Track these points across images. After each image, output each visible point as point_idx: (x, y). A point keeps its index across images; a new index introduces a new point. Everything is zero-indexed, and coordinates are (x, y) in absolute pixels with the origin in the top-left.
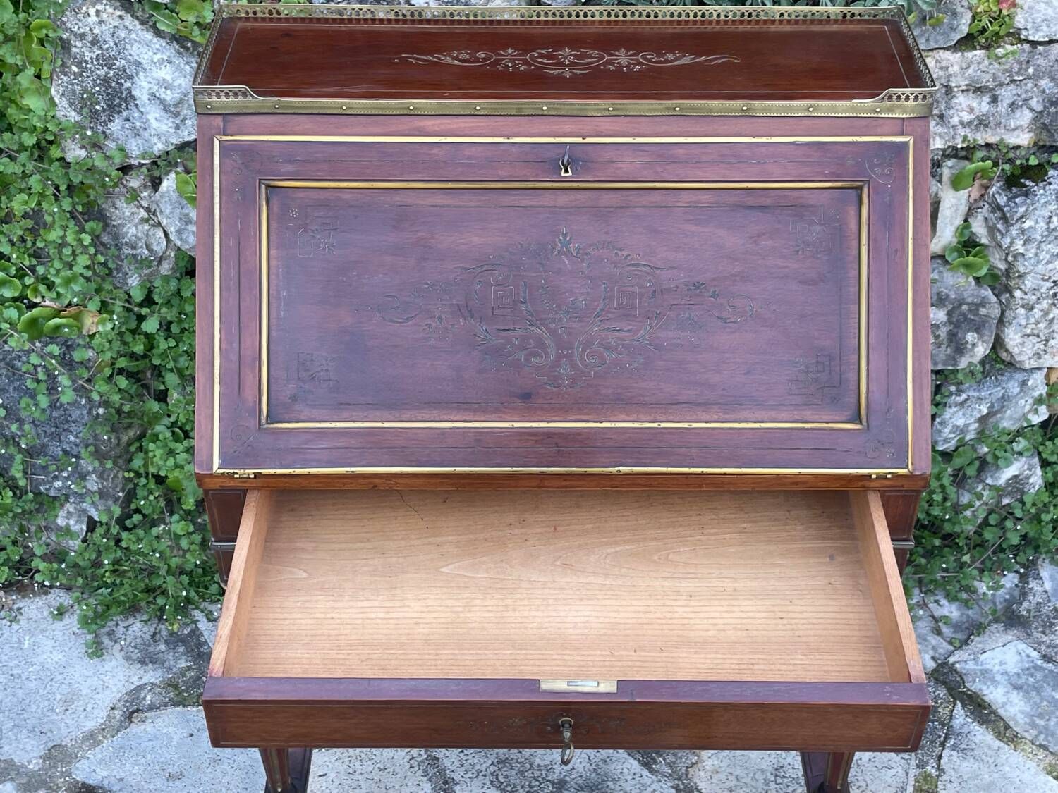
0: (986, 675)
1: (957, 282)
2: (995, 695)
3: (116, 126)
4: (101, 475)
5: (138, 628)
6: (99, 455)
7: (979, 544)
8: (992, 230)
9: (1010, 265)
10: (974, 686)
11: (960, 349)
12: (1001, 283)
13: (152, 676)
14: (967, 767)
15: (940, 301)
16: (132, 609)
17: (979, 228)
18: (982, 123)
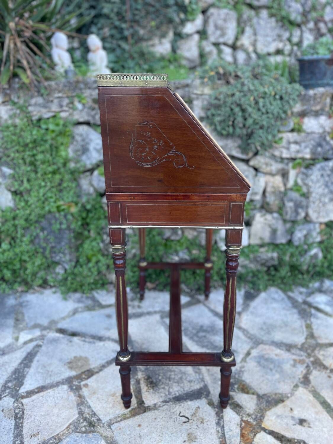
0: (318, 303)
1: (295, 195)
2: (322, 307)
3: (84, 158)
4: (70, 254)
5: (78, 295)
6: (70, 248)
7: (308, 272)
8: (303, 180)
9: (308, 190)
10: (315, 305)
11: (297, 213)
12: (306, 196)
13: (81, 305)
14: (319, 322)
15: (291, 200)
16: (75, 291)
17: (299, 181)
18: (298, 152)
